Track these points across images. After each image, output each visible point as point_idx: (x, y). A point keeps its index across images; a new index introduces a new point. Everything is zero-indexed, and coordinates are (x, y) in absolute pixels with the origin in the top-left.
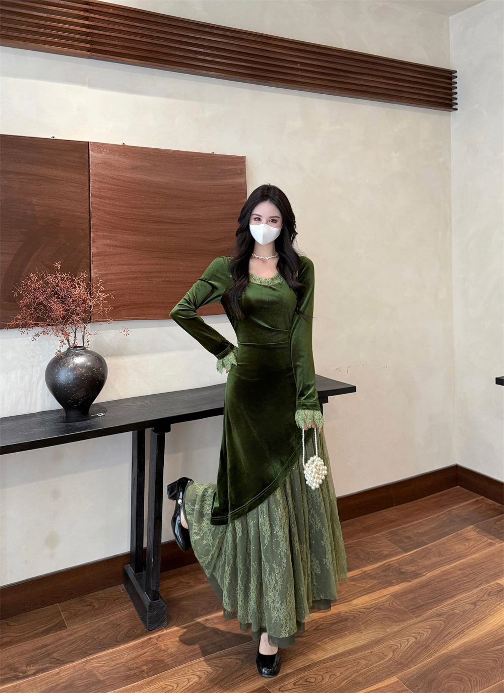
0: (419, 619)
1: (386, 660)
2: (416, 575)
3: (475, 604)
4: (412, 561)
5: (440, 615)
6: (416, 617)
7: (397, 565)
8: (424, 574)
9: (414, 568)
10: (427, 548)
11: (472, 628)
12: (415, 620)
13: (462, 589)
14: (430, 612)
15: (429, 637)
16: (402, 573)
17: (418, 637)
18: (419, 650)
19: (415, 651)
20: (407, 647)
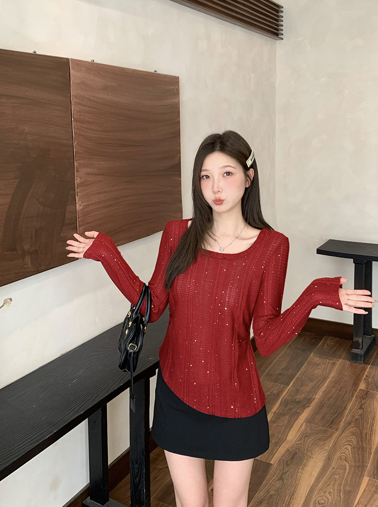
0: (340, 431)
1: (348, 468)
2: (309, 401)
3: (361, 408)
4: (297, 391)
5: (350, 424)
6: (337, 430)
7: (291, 397)
8: (314, 397)
9: (303, 395)
10: (298, 378)
11: (375, 425)
12: (337, 434)
13: (346, 401)
14: (342, 424)
15: (358, 441)
16: (298, 402)
17: (351, 443)
18: (360, 453)
19: (358, 454)
20: (350, 454)
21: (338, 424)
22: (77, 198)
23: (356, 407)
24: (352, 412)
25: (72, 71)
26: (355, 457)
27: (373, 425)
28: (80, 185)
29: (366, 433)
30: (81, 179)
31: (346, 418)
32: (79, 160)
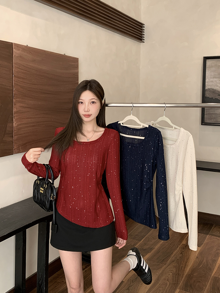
0: (167, 265)
1: (168, 285)
2: (151, 249)
3: (181, 253)
4: (145, 244)
5: (173, 261)
6: (165, 264)
8: (154, 247)
9: (148, 246)
10: (147, 237)
11: (188, 263)
12: (165, 266)
13: (173, 250)
14: (169, 261)
15: (176, 270)
16: (144, 250)
17: (172, 272)
18: (177, 276)
19: (176, 277)
20: (171, 277)
21: (166, 262)
22: (14, 119)
23: (178, 253)
24: (176, 256)
25: (14, 50)
26: (173, 279)
27: (187, 262)
28: (16, 113)
29: (182, 266)
30: (17, 109)
31: (172, 258)
32: (16, 98)
